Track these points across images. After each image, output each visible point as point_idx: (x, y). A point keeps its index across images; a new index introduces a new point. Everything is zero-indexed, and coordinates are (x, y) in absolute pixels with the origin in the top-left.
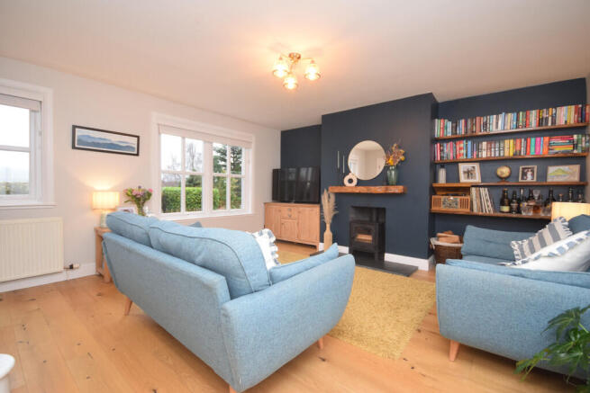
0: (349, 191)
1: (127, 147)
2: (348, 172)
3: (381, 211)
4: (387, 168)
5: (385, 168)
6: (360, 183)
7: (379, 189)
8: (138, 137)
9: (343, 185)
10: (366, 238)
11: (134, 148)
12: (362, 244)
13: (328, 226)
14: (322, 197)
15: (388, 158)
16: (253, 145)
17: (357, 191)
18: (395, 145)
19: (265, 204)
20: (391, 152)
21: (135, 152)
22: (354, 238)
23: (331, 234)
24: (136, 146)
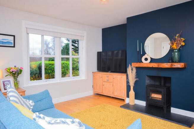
0: (145, 66)
1: (7, 42)
2: (144, 53)
3: (168, 80)
4: (171, 51)
5: (170, 50)
6: (153, 60)
7: (166, 65)
8: (14, 36)
9: (141, 62)
10: (157, 96)
11: (12, 43)
12: (155, 100)
13: (132, 88)
14: (128, 69)
15: (173, 44)
16: (85, 38)
17: (151, 66)
18: (178, 35)
19: (93, 72)
20: (175, 40)
21: (13, 46)
22: (149, 96)
23: (134, 93)
24: (13, 42)
